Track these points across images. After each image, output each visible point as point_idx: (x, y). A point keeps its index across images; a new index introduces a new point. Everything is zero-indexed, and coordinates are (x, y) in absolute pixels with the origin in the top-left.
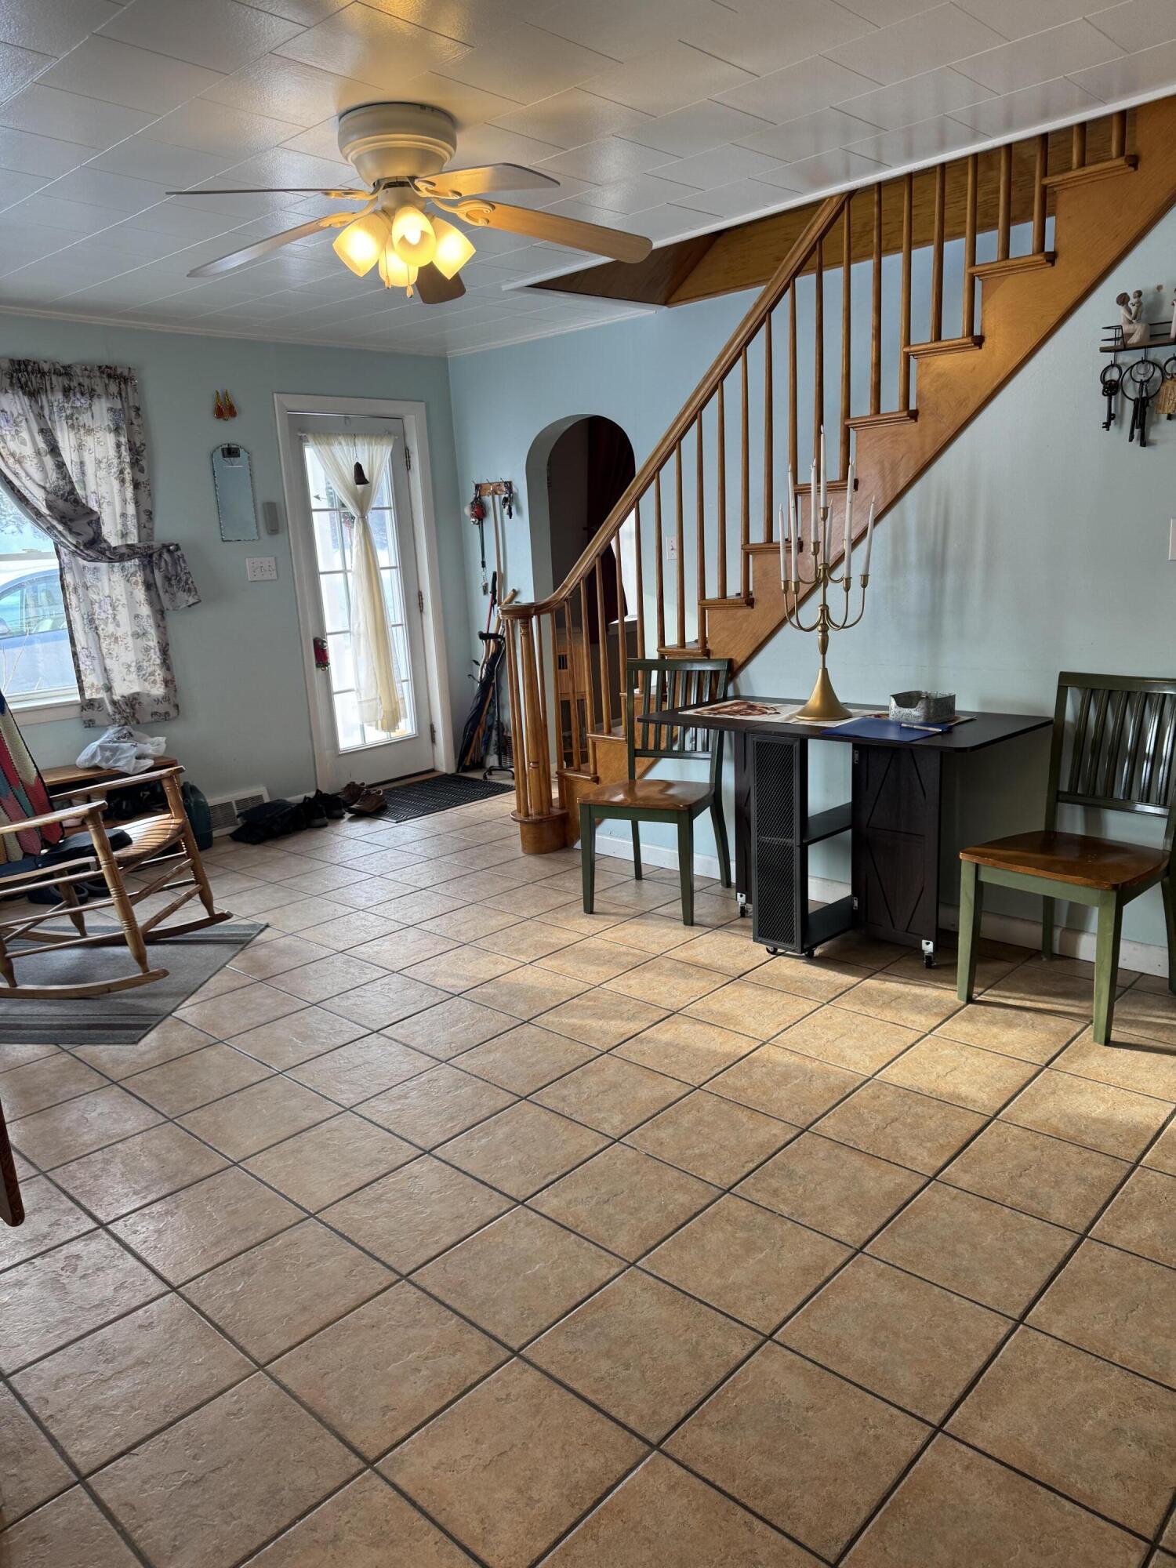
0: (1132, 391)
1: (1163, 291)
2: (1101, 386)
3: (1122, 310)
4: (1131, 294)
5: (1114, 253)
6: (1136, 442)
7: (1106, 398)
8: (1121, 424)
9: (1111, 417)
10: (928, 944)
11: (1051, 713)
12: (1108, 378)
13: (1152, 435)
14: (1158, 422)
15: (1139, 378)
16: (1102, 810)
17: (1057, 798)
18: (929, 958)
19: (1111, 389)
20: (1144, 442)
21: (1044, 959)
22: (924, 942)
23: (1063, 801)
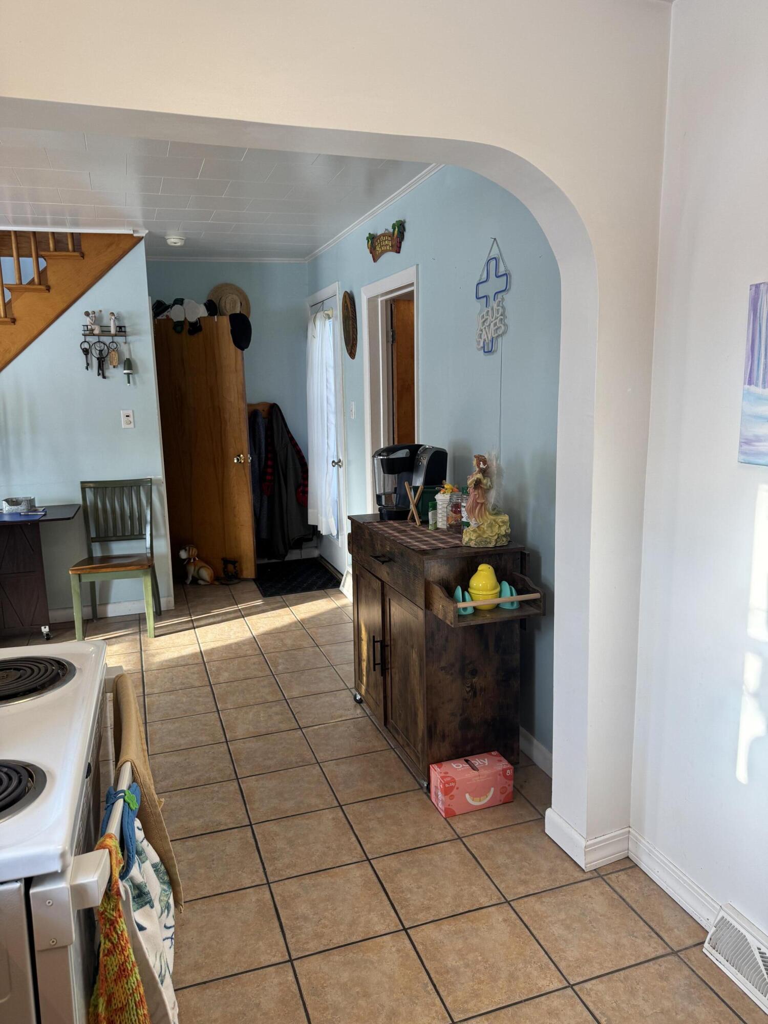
0: (96, 353)
1: (103, 312)
2: (82, 351)
3: (88, 319)
4: (90, 312)
5: (79, 292)
6: (101, 377)
7: (84, 356)
8: (92, 368)
9: (88, 364)
10: (45, 628)
11: (80, 502)
12: (83, 347)
13: (107, 374)
14: (108, 368)
15: (98, 349)
16: (109, 542)
17: (90, 541)
18: (47, 635)
19: (86, 352)
20: (104, 377)
21: (95, 621)
22: (43, 628)
23: (94, 542)
